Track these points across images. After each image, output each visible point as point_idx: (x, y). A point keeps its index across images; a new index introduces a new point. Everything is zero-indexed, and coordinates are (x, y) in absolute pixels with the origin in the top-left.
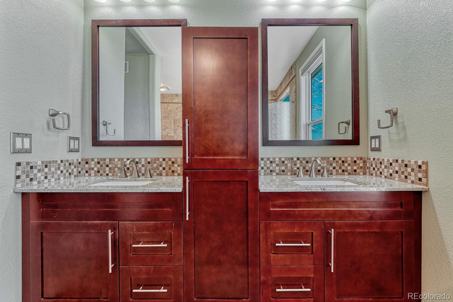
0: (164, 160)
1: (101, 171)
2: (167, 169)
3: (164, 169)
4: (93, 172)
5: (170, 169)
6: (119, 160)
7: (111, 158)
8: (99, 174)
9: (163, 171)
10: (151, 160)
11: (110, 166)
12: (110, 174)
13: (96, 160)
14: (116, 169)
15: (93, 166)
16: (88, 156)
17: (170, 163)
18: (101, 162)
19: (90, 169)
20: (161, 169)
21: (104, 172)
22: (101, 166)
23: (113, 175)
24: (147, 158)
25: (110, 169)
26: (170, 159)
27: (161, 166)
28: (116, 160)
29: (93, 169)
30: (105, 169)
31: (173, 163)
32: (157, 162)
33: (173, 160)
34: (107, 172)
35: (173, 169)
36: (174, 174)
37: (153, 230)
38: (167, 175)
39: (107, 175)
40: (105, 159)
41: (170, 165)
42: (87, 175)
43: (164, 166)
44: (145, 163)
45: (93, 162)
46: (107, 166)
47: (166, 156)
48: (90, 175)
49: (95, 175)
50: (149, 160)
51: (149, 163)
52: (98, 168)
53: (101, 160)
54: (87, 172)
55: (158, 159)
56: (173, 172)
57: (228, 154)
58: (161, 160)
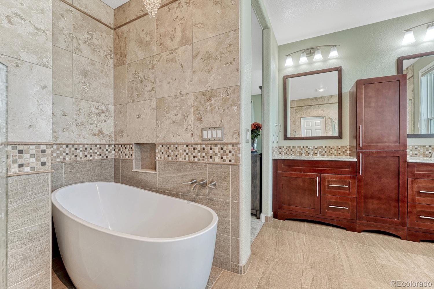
0: (326, 147)
1: (288, 153)
2: (328, 152)
3: (326, 152)
4: (283, 153)
5: (329, 152)
6: (298, 147)
7: (293, 146)
8: (287, 154)
9: (325, 153)
10: (318, 147)
11: (293, 150)
12: (293, 155)
13: (285, 147)
14: (297, 152)
15: (283, 150)
16: (281, 145)
17: (330, 149)
18: (288, 148)
19: (282, 152)
20: (324, 152)
21: (290, 153)
22: (288, 150)
23: (295, 155)
24: (315, 146)
25: (293, 152)
26: (329, 147)
27: (324, 150)
28: (297, 147)
29: (283, 152)
30: (290, 152)
31: (331, 149)
32: (321, 148)
33: (331, 147)
34: (291, 153)
35: (331, 152)
36: (332, 155)
37: (340, 179)
38: (328, 155)
39: (291, 155)
40: (290, 147)
41: (329, 150)
42: (280, 154)
43: (326, 150)
44: (314, 149)
45: (283, 148)
46: (291, 150)
47: (327, 145)
48: (282, 155)
49: (285, 155)
50: (316, 147)
51: (316, 149)
52: (286, 151)
53: (288, 147)
54: (280, 153)
55: (322, 147)
56: (331, 154)
57: (386, 142)
58: (324, 147)
